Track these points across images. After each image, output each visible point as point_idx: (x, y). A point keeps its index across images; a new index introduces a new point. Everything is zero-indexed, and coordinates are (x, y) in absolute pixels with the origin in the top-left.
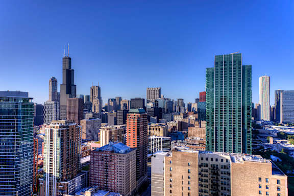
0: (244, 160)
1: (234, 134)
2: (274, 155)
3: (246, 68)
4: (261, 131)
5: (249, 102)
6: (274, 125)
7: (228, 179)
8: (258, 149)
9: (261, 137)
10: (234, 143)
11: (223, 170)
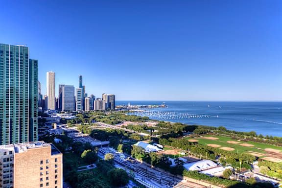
0: (28, 148)
1: (21, 124)
2: (57, 138)
3: (33, 62)
4: (47, 119)
5: (35, 93)
6: (58, 113)
7: (11, 171)
8: (45, 135)
9: (47, 124)
10: (21, 134)
11: (6, 163)
